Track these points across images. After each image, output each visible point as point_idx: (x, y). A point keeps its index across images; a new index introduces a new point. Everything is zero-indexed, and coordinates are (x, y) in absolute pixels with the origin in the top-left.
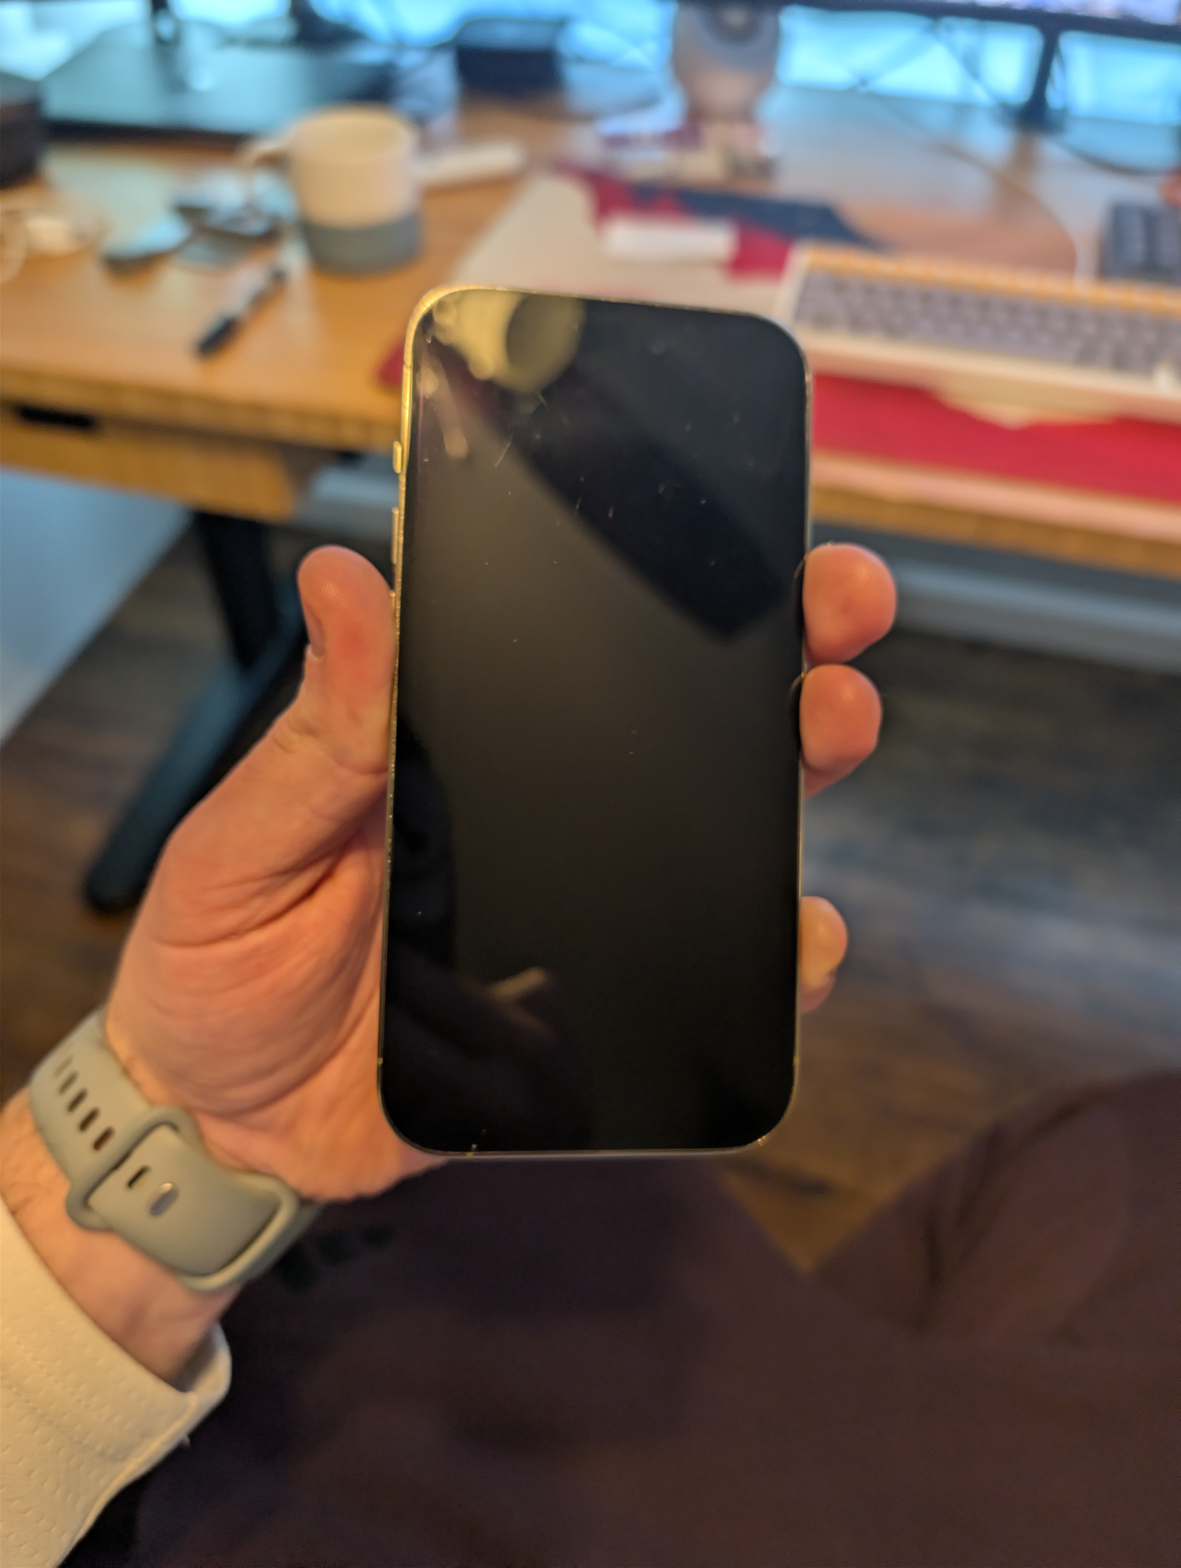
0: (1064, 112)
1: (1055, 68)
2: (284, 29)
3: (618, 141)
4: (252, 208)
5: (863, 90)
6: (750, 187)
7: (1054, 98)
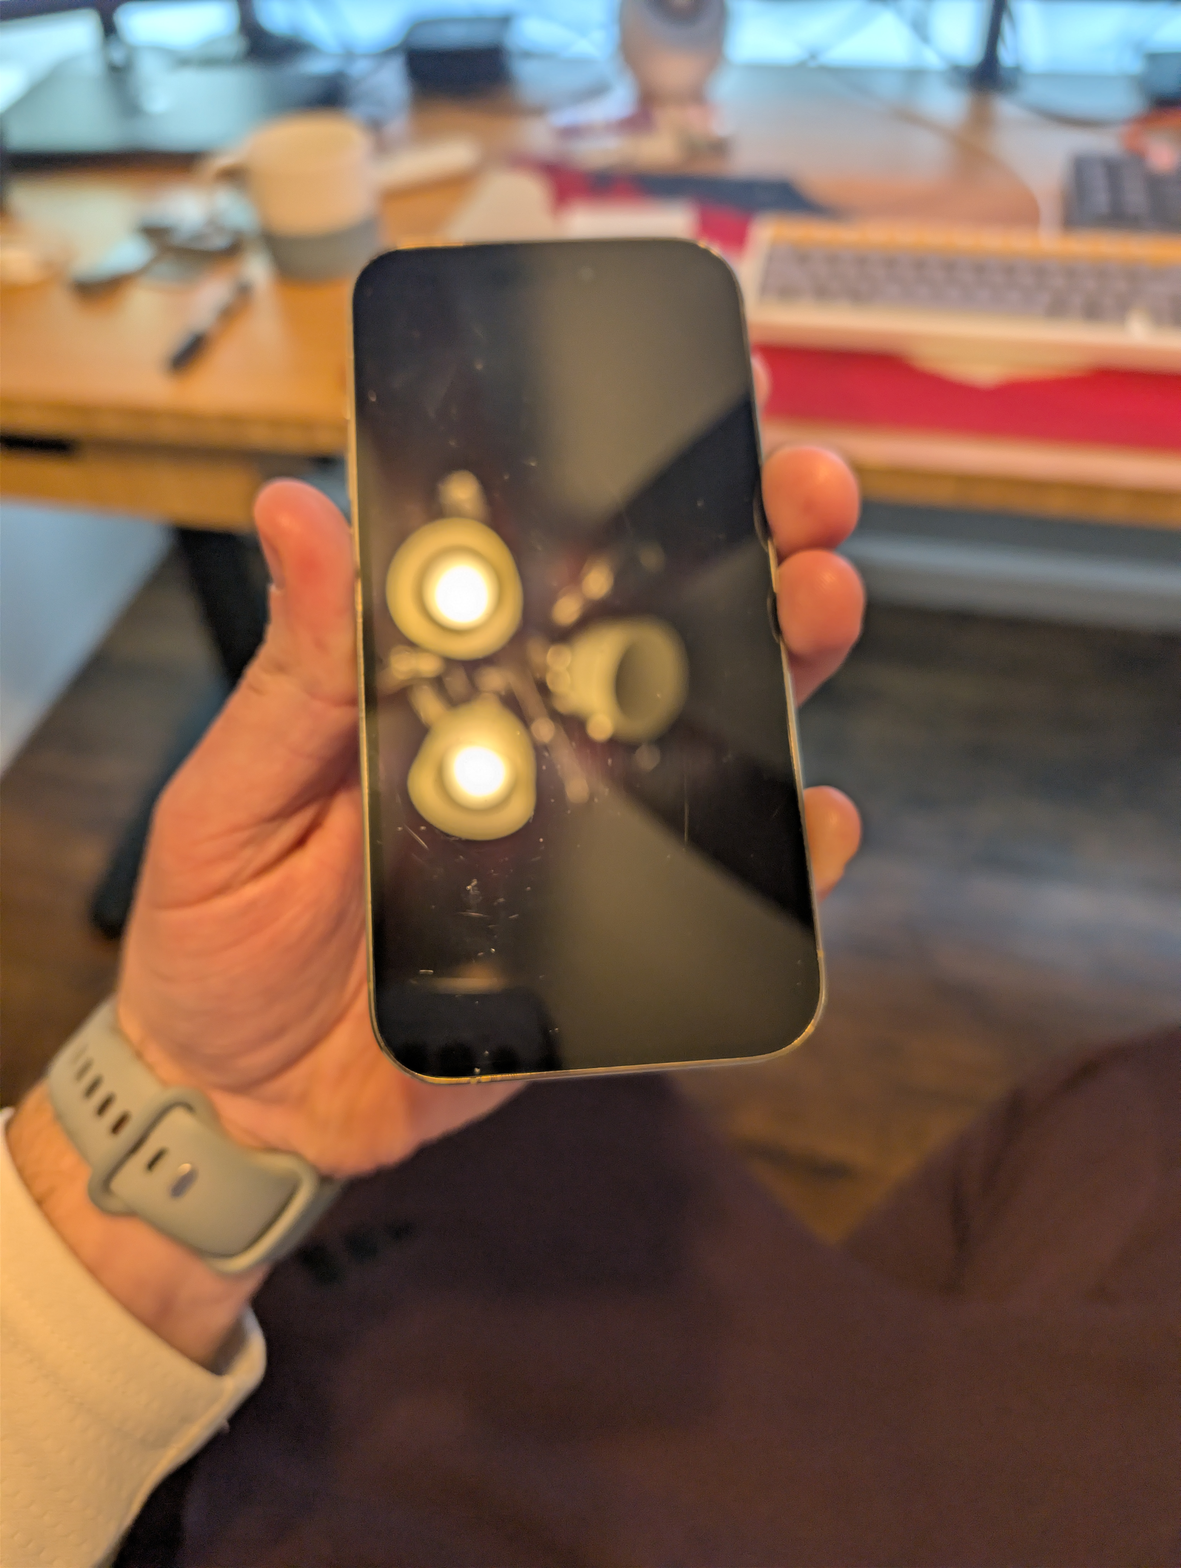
0: (1017, 70)
1: (1006, 27)
2: (235, 46)
3: (571, 132)
4: (214, 224)
5: (812, 64)
6: (707, 168)
7: (1006, 56)
